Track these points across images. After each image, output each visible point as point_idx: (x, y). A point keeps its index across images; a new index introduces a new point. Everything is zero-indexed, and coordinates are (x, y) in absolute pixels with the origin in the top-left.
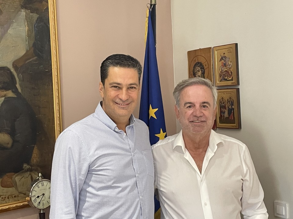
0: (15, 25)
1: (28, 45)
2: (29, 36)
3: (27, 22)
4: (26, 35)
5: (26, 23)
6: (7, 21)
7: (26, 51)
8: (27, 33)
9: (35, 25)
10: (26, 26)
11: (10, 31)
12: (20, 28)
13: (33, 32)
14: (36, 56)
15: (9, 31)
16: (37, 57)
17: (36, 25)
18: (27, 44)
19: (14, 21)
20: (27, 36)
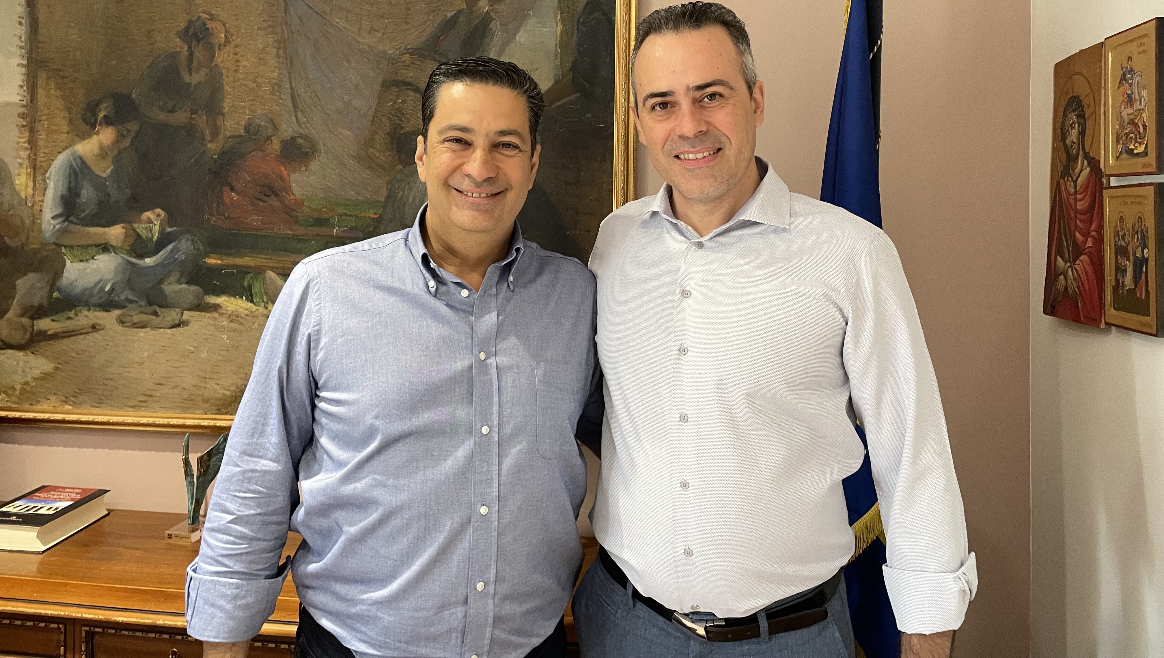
0: (532, 22)
1: (559, 67)
2: (563, 45)
3: (561, 13)
4: (557, 45)
5: (559, 16)
6: (514, 14)
7: (555, 80)
8: (558, 39)
9: (579, 20)
10: (557, 24)
11: (520, 36)
12: (544, 29)
13: (572, 35)
14: (577, 92)
15: (517, 36)
16: (578, 94)
17: (581, 20)
18: (558, 65)
19: (531, 13)
20: (558, 47)
